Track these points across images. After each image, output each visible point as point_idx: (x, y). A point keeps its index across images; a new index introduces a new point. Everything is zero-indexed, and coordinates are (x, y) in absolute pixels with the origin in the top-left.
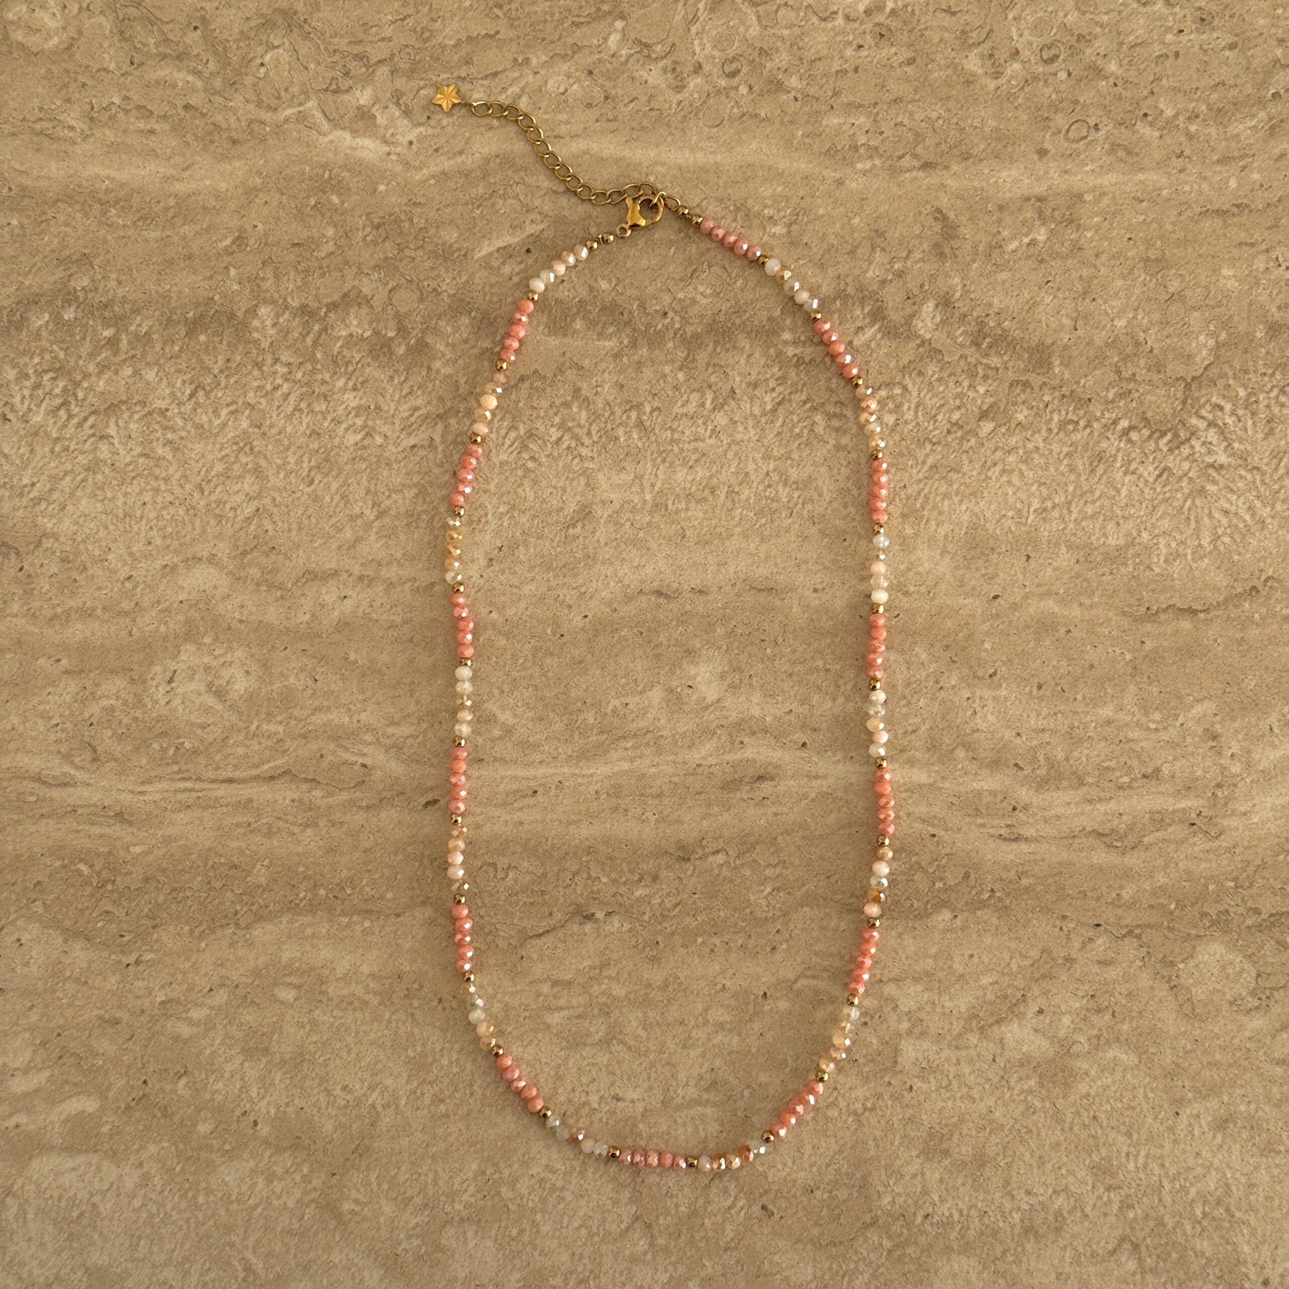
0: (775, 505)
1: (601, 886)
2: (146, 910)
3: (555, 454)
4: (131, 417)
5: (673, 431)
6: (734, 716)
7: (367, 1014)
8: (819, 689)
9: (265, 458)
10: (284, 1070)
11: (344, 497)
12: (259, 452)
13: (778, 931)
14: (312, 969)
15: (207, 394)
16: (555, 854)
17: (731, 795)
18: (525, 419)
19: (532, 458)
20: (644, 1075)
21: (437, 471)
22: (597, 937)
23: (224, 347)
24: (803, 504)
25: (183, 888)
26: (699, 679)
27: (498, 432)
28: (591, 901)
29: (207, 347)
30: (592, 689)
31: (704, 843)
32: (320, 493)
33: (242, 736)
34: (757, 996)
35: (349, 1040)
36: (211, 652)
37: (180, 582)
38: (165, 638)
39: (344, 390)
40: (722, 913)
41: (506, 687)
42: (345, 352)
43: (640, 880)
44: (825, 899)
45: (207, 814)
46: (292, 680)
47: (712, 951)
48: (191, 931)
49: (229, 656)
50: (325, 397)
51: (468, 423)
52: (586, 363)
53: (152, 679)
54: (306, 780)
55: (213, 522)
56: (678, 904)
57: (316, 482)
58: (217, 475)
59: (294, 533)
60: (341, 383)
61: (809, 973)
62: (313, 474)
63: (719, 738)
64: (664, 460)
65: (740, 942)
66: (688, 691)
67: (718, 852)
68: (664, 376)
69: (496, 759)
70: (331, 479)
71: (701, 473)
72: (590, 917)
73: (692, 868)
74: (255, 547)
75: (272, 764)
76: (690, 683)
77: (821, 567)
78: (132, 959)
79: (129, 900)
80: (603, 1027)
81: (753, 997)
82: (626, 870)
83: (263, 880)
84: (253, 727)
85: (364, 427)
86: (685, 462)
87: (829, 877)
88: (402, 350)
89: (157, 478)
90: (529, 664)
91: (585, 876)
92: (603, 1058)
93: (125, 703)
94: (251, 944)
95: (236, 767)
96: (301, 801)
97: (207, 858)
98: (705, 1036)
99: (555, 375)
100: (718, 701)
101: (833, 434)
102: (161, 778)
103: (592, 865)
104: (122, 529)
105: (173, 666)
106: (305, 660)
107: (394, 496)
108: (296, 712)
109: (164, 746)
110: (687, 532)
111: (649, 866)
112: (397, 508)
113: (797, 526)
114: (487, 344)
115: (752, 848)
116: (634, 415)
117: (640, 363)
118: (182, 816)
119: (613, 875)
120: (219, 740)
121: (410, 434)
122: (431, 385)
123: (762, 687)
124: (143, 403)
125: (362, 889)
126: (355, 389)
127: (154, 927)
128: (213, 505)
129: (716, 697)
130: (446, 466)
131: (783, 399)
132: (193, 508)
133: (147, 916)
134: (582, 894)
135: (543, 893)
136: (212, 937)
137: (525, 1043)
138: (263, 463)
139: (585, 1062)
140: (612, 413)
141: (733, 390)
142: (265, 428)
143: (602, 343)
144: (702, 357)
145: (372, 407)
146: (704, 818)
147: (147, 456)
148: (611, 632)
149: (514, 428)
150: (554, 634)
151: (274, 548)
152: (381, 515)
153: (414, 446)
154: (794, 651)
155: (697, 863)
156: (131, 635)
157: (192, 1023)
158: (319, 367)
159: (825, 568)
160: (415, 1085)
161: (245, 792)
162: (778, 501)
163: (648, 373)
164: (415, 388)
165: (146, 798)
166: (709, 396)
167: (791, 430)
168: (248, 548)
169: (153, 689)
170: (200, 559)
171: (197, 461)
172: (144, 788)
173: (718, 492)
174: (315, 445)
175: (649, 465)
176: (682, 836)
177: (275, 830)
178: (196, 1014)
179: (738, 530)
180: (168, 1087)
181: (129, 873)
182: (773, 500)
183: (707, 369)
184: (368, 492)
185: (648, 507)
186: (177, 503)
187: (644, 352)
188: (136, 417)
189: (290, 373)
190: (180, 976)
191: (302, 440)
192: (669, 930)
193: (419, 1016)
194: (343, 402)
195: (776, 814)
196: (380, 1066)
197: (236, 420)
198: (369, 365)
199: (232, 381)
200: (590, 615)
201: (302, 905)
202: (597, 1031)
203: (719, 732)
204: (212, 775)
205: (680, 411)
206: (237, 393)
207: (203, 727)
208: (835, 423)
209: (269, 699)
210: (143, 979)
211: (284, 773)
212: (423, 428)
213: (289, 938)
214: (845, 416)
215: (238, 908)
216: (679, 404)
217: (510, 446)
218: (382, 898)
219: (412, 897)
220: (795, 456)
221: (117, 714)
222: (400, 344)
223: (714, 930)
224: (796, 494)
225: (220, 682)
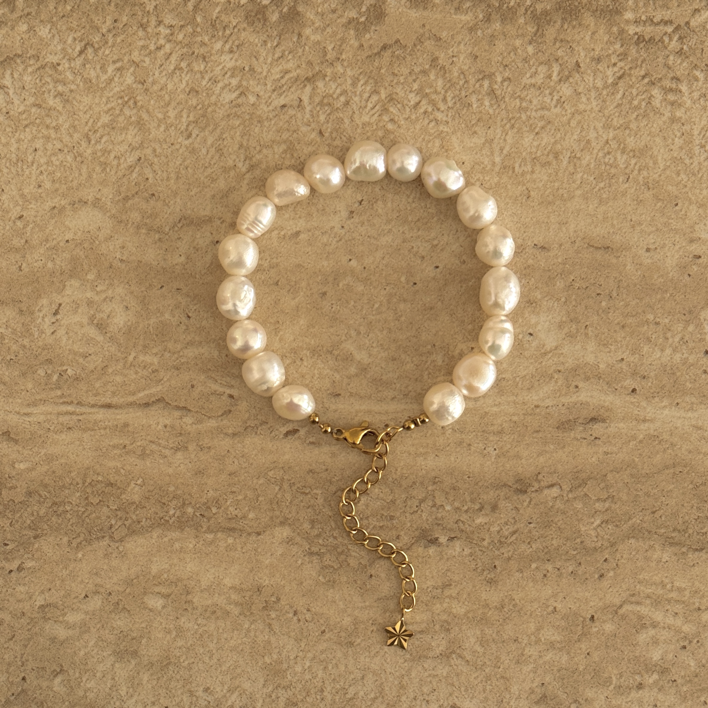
0: (613, 171)
1: (444, 513)
2: (28, 522)
3: (413, 117)
4: (25, 70)
5: (522, 99)
6: (570, 363)
7: (228, 623)
8: (649, 340)
9: (148, 111)
10: (151, 671)
11: (219, 150)
12: (142, 107)
13: (606, 560)
14: (180, 580)
15: (96, 51)
16: (404, 483)
17: (565, 434)
18: (387, 85)
19: (392, 120)
20: (480, 687)
21: (304, 129)
22: (441, 559)
23: (112, 7)
24: (639, 170)
25: (63, 503)
26: (539, 327)
27: (361, 96)
28: (436, 527)
29: (96, 8)
30: (441, 333)
31: (540, 477)
32: (196, 146)
33: (120, 366)
34: (585, 619)
35: (212, 646)
36: (94, 288)
37: (67, 223)
38: (53, 273)
39: (221, 52)
40: (554, 542)
41: (362, 329)
42: (223, 17)
43: (480, 509)
44: (650, 532)
45: (86, 436)
46: (167, 316)
47: (545, 576)
48: (70, 542)
49: (110, 292)
50: (204, 58)
51: (334, 87)
52: (444, 34)
53: (40, 311)
54: (178, 408)
55: (98, 169)
56: (514, 532)
57: (194, 135)
58: (104, 126)
59: (172, 181)
60: (218, 45)
61: (633, 599)
62: (190, 128)
63: (556, 382)
64: (513, 127)
65: (571, 569)
66: (528, 338)
67: (552, 486)
68: (515, 49)
69: (351, 394)
70: (207, 133)
71: (546, 139)
72: (434, 541)
73: (528, 500)
74: (137, 193)
75: (146, 392)
76: (531, 331)
77: (654, 229)
78: (14, 565)
79: (14, 512)
80: (444, 642)
81: (582, 619)
82: (468, 499)
83: (136, 498)
84: (131, 358)
85: (239, 86)
86: (532, 129)
87: (653, 513)
88: (274, 17)
89: (48, 127)
90: (384, 309)
91: (430, 504)
92: (443, 671)
93: (14, 331)
94: (123, 556)
95: (114, 393)
96: (172, 427)
97: (85, 475)
98: (536, 653)
99: (415, 45)
100: (556, 348)
101: (669, 108)
102: (44, 401)
103: (437, 494)
104: (14, 172)
105: (58, 299)
106: (180, 298)
107: (265, 151)
108: (170, 345)
109: (49, 372)
110: (532, 193)
111: (489, 496)
112: (267, 162)
113: (633, 190)
114: (353, 14)
115: (584, 483)
116: (486, 83)
117: (492, 35)
118: (64, 436)
119: (456, 504)
120: (99, 368)
121: (281, 95)
122: (300, 50)
123: (596, 336)
124: (37, 58)
125: (227, 509)
126: (231, 51)
127: (35, 538)
128: (99, 154)
129: (554, 344)
130: (313, 125)
131: (623, 74)
132: (80, 155)
133: (30, 527)
134: (427, 520)
135: (392, 518)
136: (89, 548)
137: (372, 654)
138: (145, 116)
139: (426, 674)
140: (466, 82)
141: (578, 65)
142: (148, 85)
143: (458, 17)
144: (551, 32)
145: (247, 69)
146: (540, 454)
147: (39, 106)
148: (460, 282)
149: (376, 92)
150: (408, 282)
151: (153, 195)
152: (252, 168)
153: (284, 106)
154: (627, 305)
155: (534, 495)
156: (21, 270)
157: (69, 626)
158: (199, 29)
159: (657, 230)
160: (271, 688)
161: (121, 416)
162: (616, 167)
163: (500, 46)
164: (287, 53)
165: (31, 419)
166: (556, 69)
167: (630, 103)
168: (129, 194)
169: (40, 320)
170: (85, 203)
171: (85, 113)
172: (29, 410)
173: (561, 157)
174: (194, 102)
175: (499, 131)
176: (520, 470)
177: (147, 452)
178: (72, 618)
179: (578, 192)
180: (45, 684)
181: (15, 487)
182: (611, 166)
183: (555, 44)
184: (241, 146)
185: (497, 169)
186: (66, 151)
187: (497, 26)
188: (30, 70)
189: (172, 34)
190: (58, 583)
191: (183, 96)
192: (506, 555)
193: (276, 627)
194: (220, 63)
195: (606, 453)
196: (239, 671)
197: (121, 76)
198: (244, 29)
199: (119, 40)
200: (441, 267)
201: (171, 522)
202: (438, 646)
203: (556, 376)
204: (92, 400)
205: (529, 82)
206: (123, 51)
207: (85, 356)
208: (671, 97)
209: (146, 332)
210: (24, 585)
211: (158, 400)
212: (292, 89)
213: (159, 551)
214: (680, 92)
215: (113, 522)
216: (528, 75)
217: (372, 109)
218: (244, 517)
219: (272, 518)
220: (633, 126)
221: (7, 341)
222: (273, 11)
223: (547, 556)
224: (633, 161)
225: (102, 315)
